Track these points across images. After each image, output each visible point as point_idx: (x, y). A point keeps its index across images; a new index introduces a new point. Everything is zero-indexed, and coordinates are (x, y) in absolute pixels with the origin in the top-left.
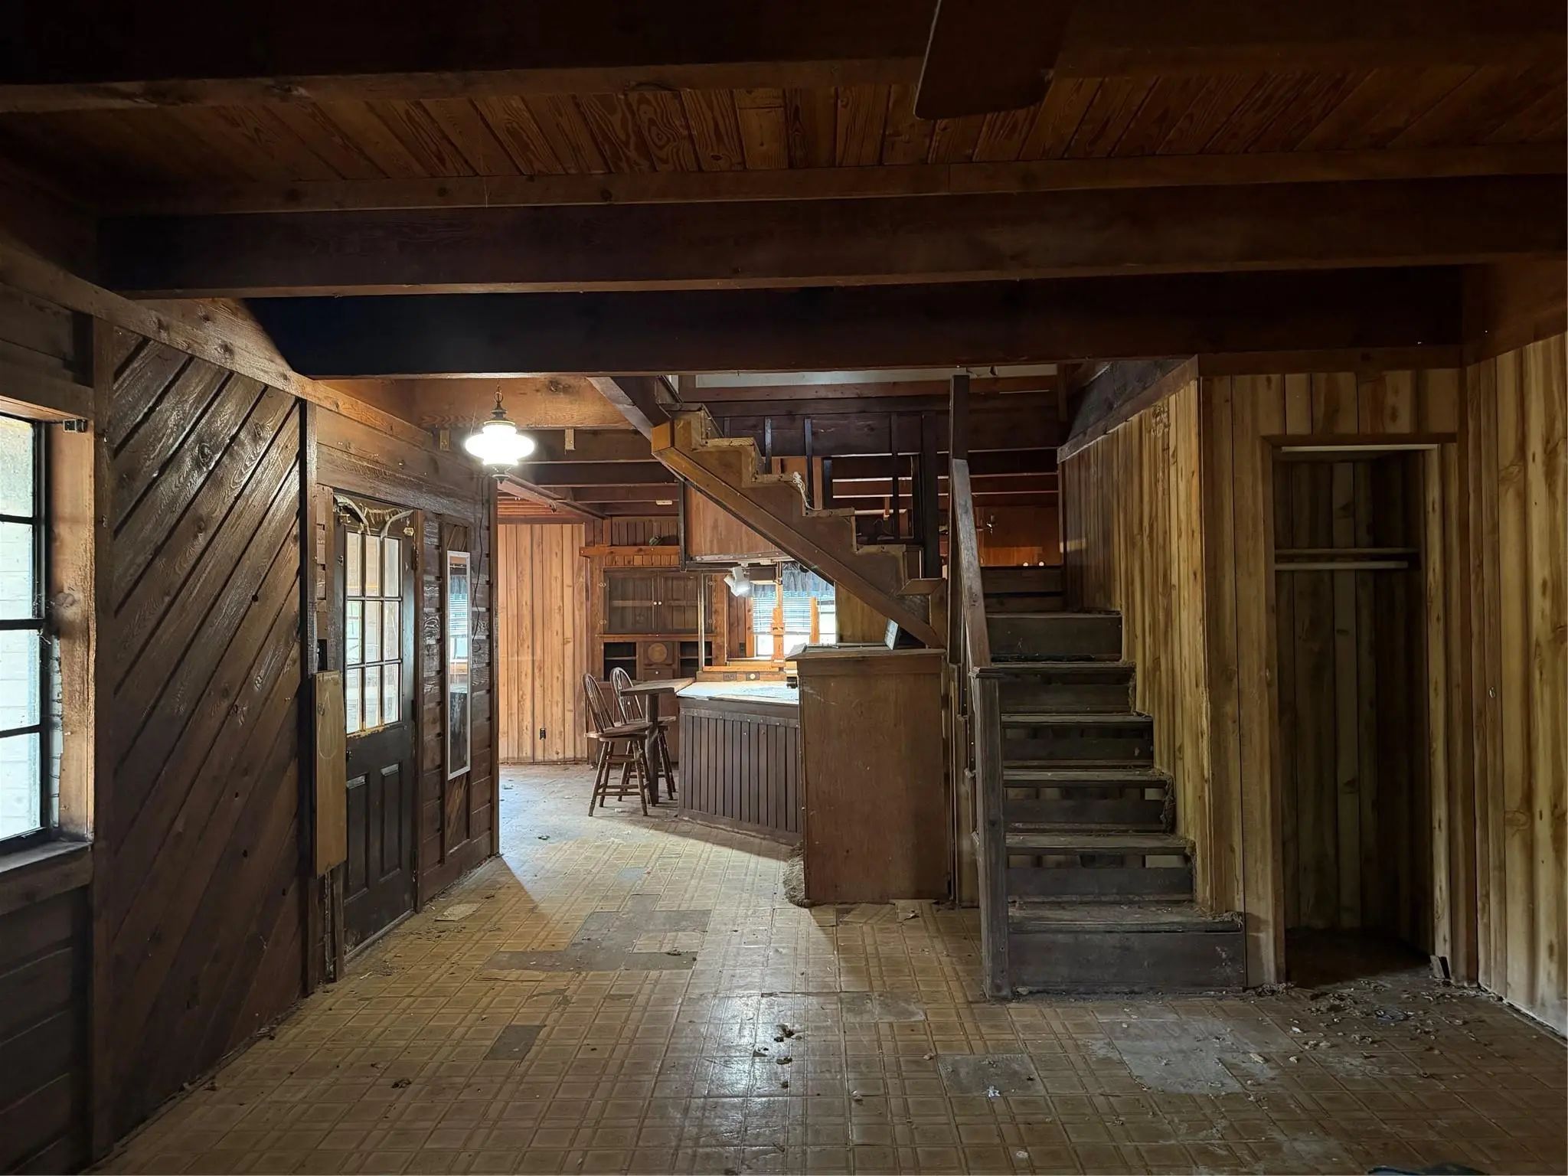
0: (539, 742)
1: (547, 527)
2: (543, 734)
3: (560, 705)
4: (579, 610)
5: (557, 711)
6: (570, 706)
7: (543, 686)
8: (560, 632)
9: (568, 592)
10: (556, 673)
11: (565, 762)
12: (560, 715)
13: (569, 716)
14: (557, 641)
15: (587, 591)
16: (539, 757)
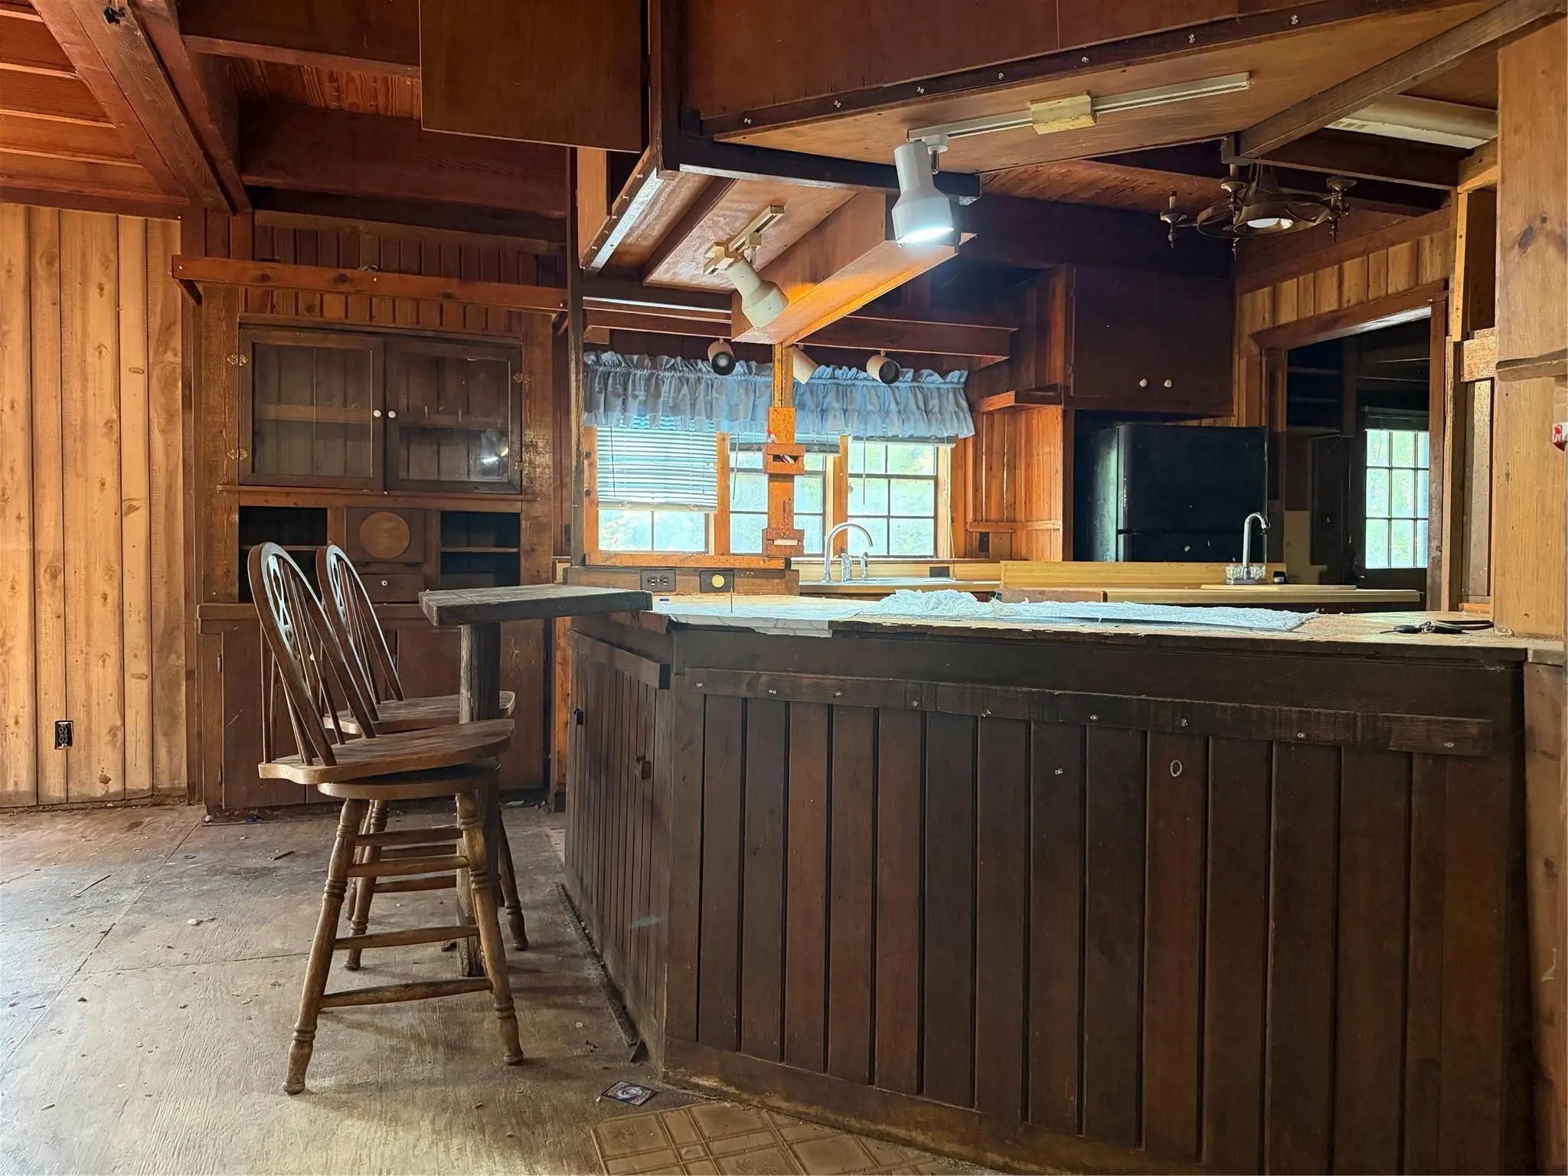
0: (53, 757)
1: (75, 217)
2: (65, 735)
3: (112, 662)
4: (163, 431)
5: (104, 676)
6: (138, 665)
7: (62, 617)
8: (111, 481)
9: (133, 387)
10: (102, 584)
11: (125, 801)
12: (112, 687)
13: (138, 692)
14: (103, 505)
15: (186, 385)
16: (54, 788)
